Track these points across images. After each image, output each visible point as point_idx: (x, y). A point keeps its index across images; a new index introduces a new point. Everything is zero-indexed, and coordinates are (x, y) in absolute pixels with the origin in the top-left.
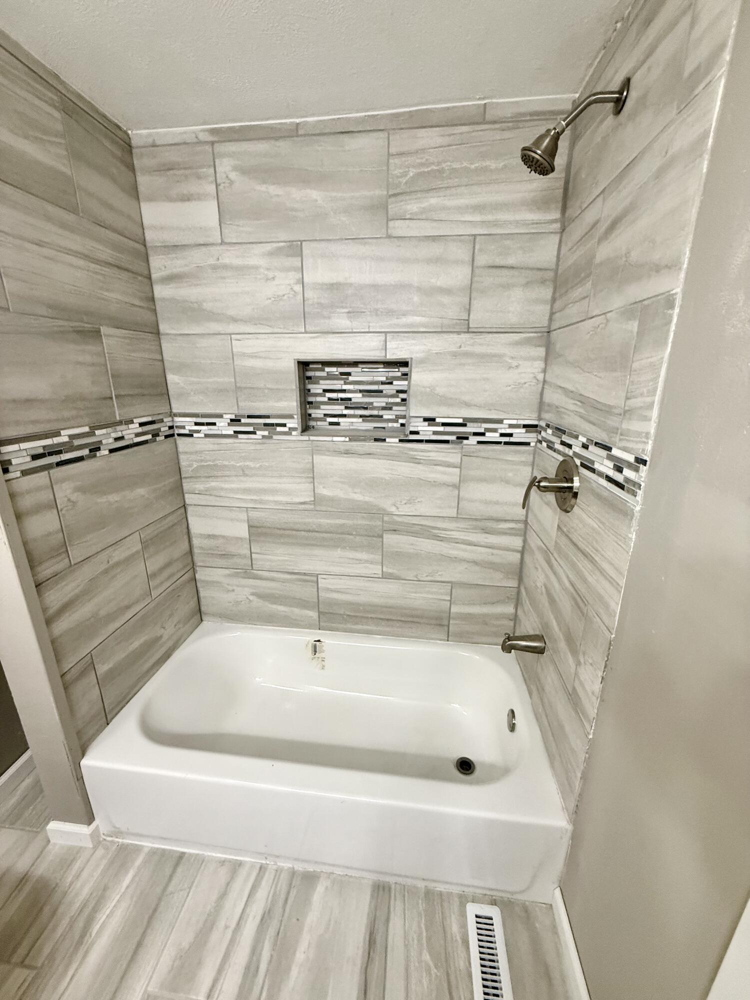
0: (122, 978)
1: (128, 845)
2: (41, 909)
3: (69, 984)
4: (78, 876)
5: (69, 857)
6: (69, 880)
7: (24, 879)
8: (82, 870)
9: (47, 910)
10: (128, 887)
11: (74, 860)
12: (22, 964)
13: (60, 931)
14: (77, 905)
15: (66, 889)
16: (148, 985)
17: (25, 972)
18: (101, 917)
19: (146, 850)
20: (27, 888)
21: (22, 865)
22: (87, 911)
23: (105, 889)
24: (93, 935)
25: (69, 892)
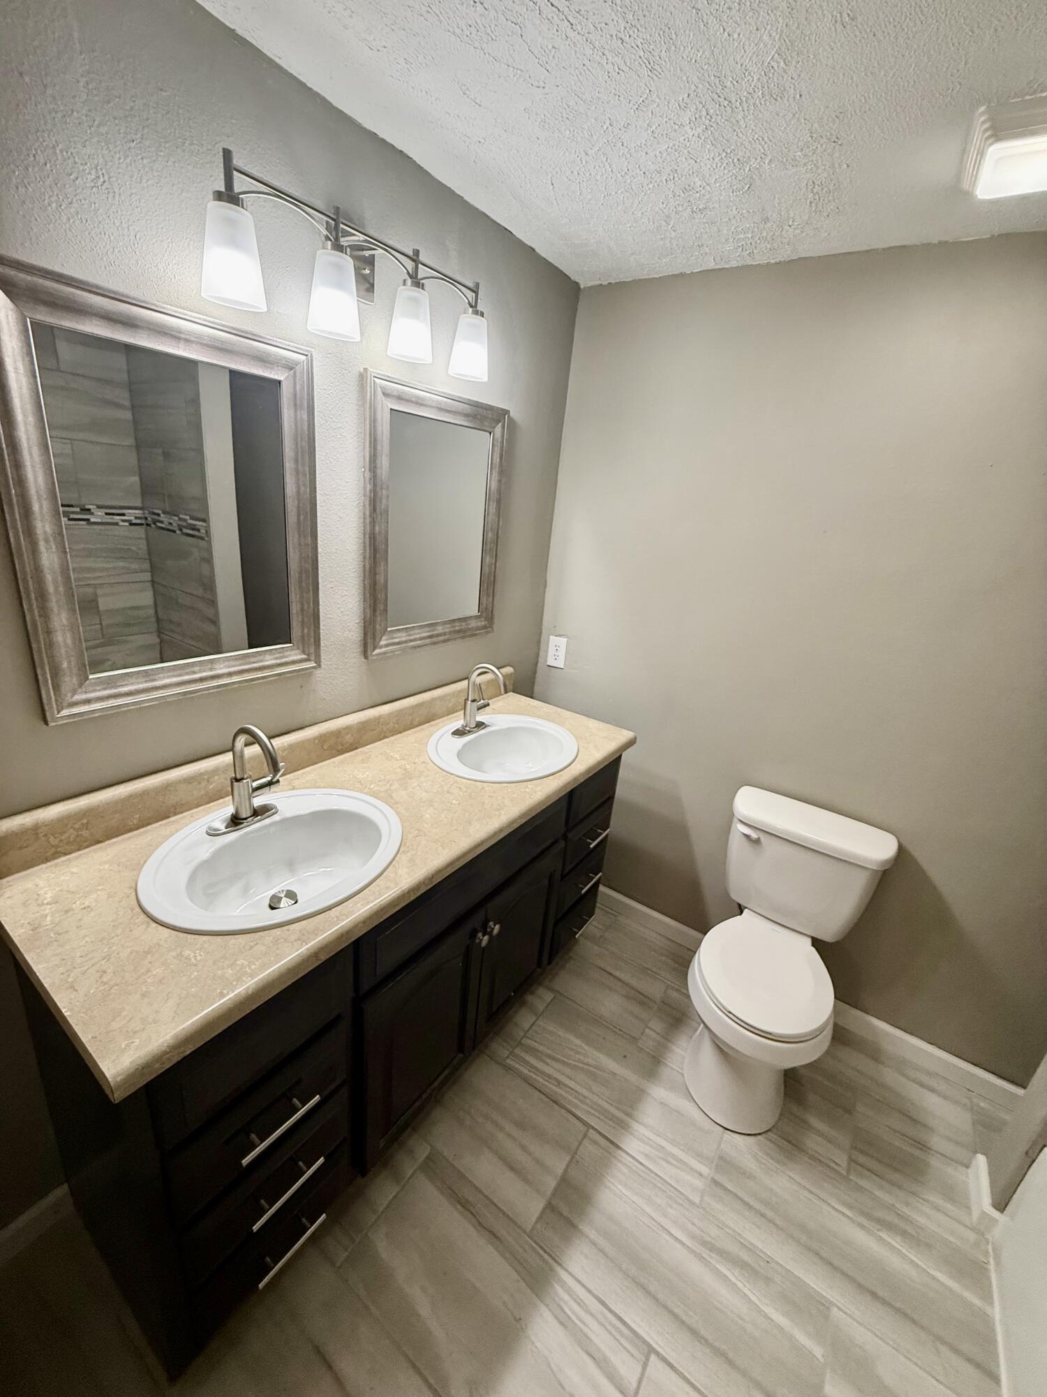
0: (844, 1274)
1: (989, 1278)
2: (896, 1170)
3: (837, 1210)
4: (937, 1209)
5: (956, 1195)
6: (931, 1198)
7: (923, 1147)
8: (946, 1214)
9: (896, 1177)
10: (934, 1278)
11: (952, 1200)
12: (851, 1160)
13: (879, 1193)
14: (906, 1210)
15: (921, 1196)
16: (838, 1308)
17: (844, 1164)
18: (896, 1241)
19: (988, 1310)
20: (917, 1153)
21: (936, 1142)
22: (902, 1225)
23: (929, 1246)
24: (881, 1234)
25: (917, 1198)
